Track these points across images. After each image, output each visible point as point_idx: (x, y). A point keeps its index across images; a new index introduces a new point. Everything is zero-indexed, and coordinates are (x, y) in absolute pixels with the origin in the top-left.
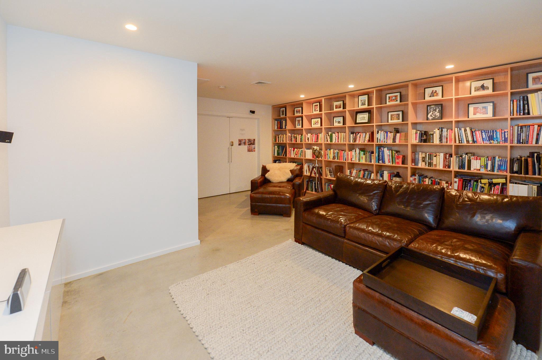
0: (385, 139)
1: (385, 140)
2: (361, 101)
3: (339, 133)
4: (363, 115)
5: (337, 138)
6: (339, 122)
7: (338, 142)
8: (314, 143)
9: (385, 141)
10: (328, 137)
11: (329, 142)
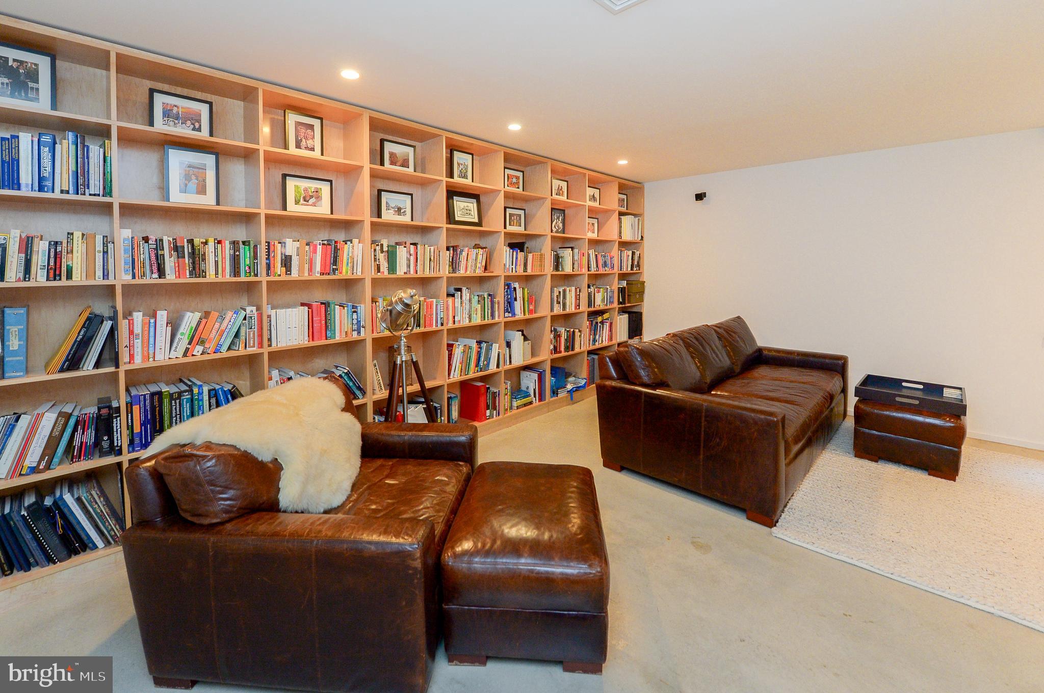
0: (512, 265)
1: (514, 267)
2: (459, 164)
3: (419, 246)
4: (466, 204)
5: (412, 259)
6: (399, 209)
7: (417, 273)
8: (317, 276)
9: (512, 268)
10: (382, 257)
11: (386, 273)
